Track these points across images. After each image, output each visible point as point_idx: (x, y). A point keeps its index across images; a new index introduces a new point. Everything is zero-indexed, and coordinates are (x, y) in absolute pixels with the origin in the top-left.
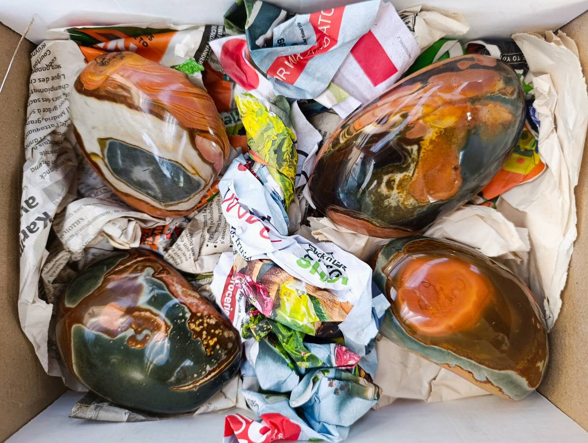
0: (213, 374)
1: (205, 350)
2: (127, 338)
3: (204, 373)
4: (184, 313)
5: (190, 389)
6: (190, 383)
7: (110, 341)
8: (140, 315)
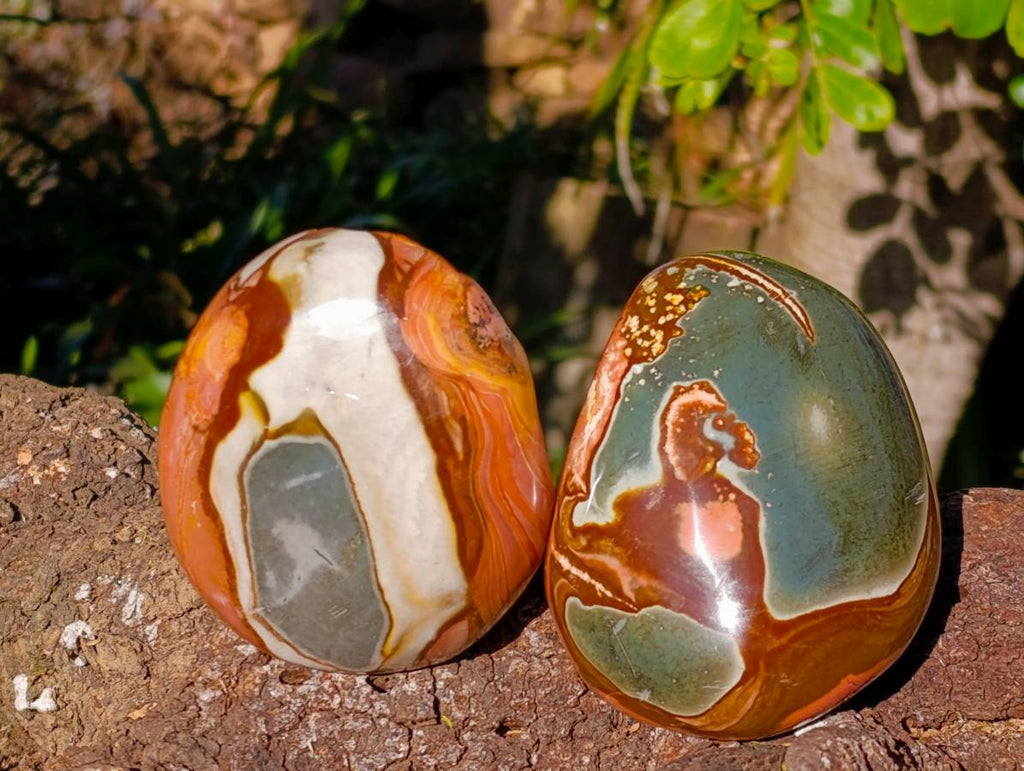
0: (745, 272)
1: (694, 302)
2: (743, 470)
3: (747, 287)
4: (637, 377)
5: (795, 303)
6: (781, 306)
7: (767, 509)
8: (679, 464)
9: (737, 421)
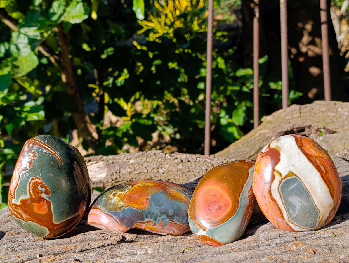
0: (47, 148)
1: (36, 156)
2: (48, 196)
3: (48, 152)
4: (23, 174)
5: (58, 155)
6: (55, 157)
7: (53, 203)
8: (33, 194)
9: (46, 185)
